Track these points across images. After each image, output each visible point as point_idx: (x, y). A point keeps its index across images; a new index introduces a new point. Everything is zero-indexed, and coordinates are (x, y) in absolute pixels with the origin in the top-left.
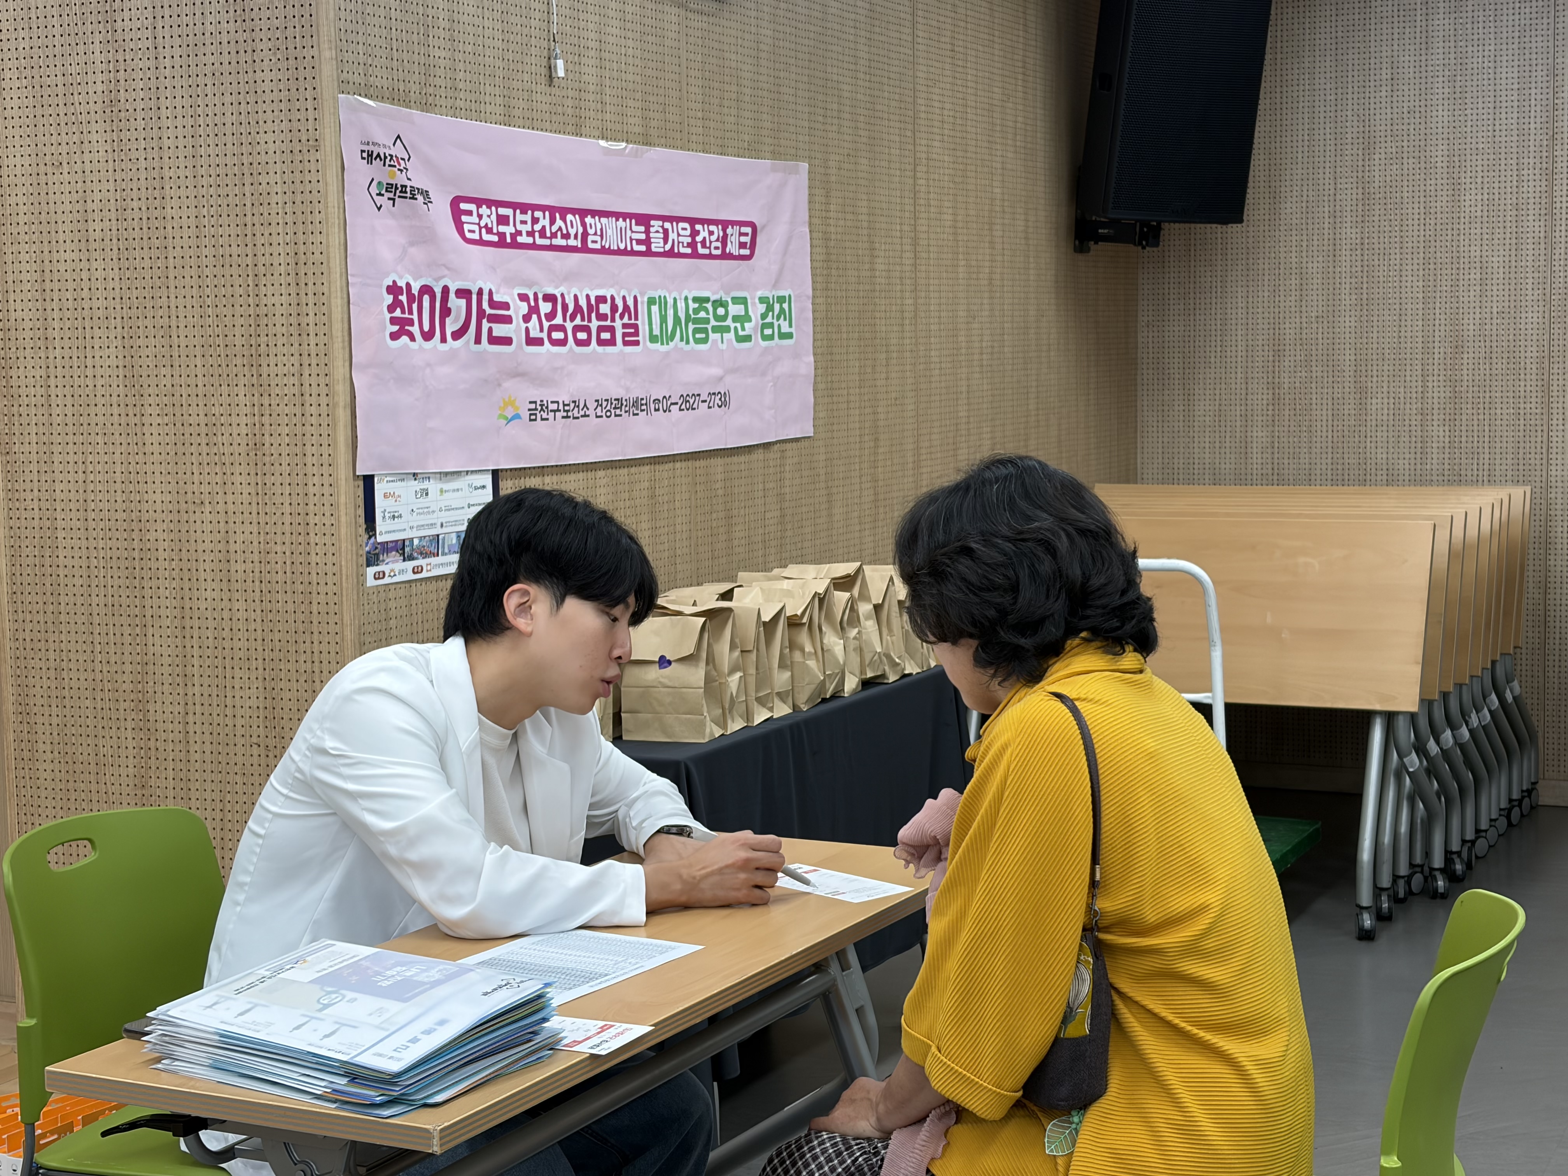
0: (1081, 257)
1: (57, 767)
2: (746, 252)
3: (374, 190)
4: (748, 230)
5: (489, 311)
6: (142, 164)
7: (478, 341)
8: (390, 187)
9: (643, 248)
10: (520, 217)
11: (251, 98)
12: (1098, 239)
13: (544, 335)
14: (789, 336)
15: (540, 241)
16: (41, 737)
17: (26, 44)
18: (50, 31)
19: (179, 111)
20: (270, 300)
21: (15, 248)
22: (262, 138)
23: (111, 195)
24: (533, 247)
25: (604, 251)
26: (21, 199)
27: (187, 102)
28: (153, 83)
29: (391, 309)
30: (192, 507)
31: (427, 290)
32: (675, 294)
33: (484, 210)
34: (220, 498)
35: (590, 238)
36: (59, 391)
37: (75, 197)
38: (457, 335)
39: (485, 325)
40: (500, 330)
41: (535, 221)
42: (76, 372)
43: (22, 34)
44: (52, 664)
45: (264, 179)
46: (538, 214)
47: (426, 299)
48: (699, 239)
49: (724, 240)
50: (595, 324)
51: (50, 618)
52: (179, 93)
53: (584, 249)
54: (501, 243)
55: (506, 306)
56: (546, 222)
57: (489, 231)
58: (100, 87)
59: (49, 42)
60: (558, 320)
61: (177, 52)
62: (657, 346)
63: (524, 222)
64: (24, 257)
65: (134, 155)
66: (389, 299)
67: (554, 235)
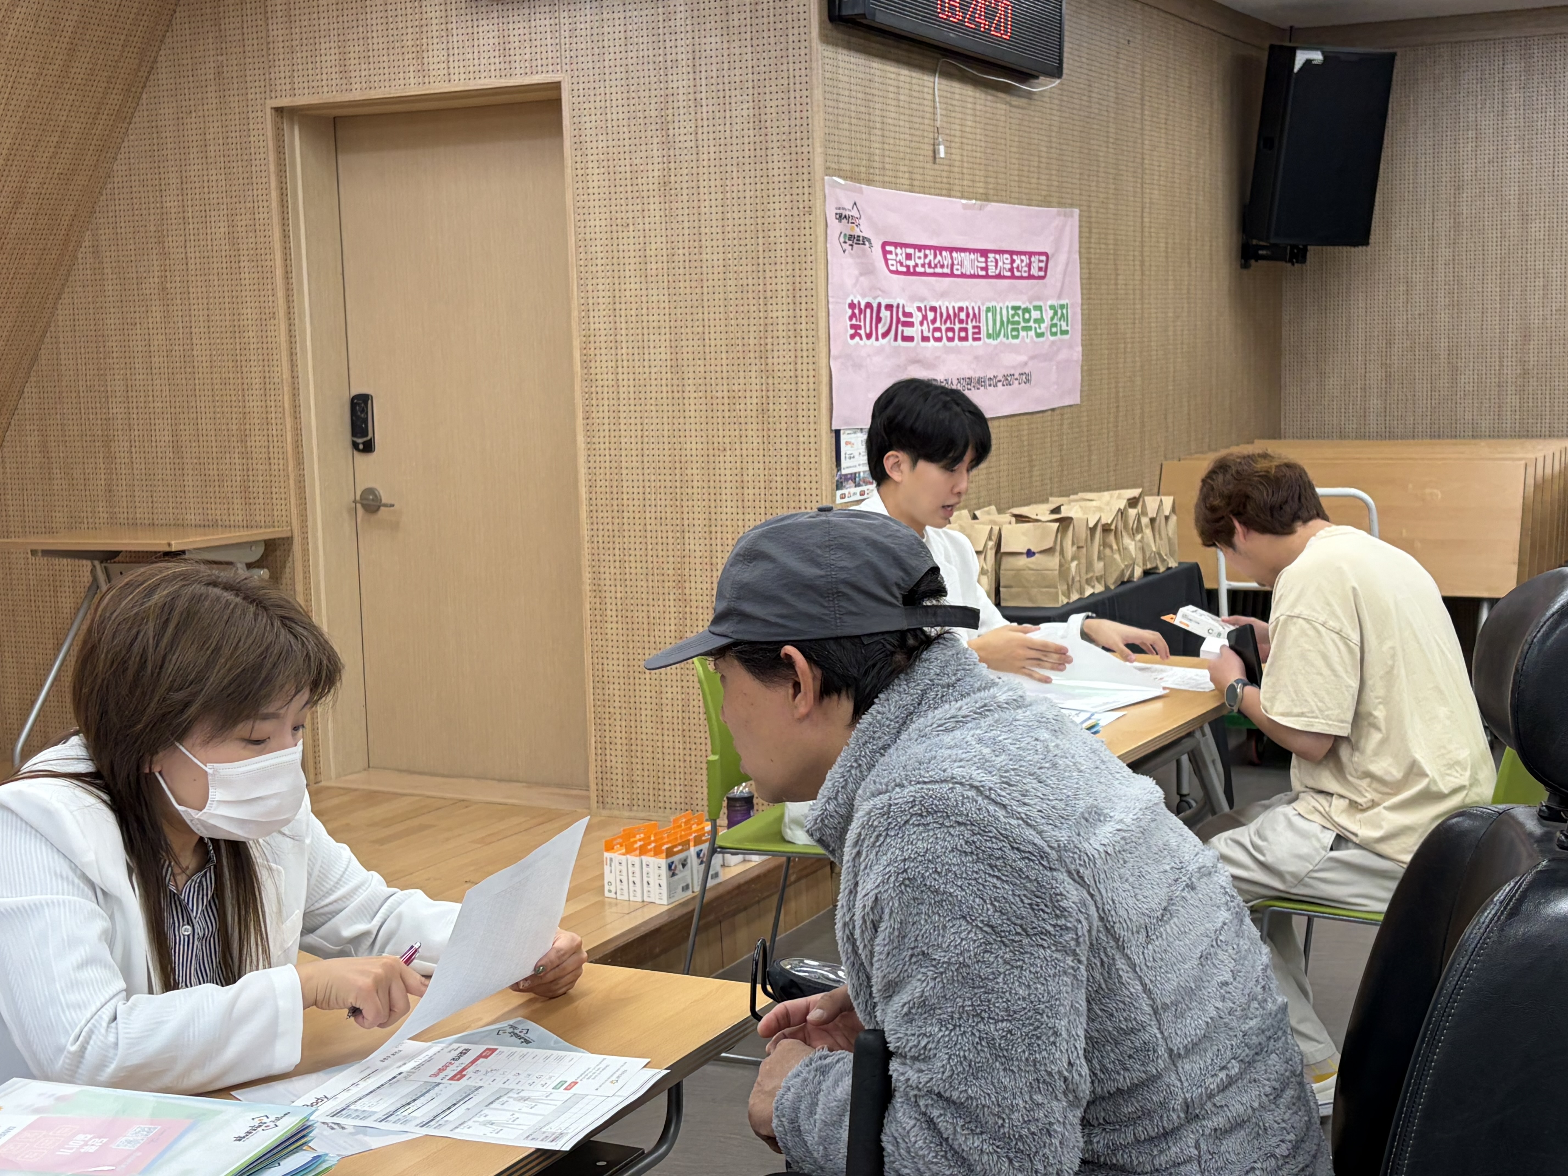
0: (1245, 271)
1: (620, 626)
2: (1042, 274)
3: (842, 240)
4: (1043, 258)
5: (902, 319)
6: (686, 224)
7: (896, 339)
8: (851, 237)
9: (983, 273)
10: (918, 254)
11: (764, 180)
12: (1258, 258)
13: (930, 335)
14: (1065, 332)
15: (929, 271)
16: (609, 607)
17: (604, 144)
18: (621, 136)
19: (713, 189)
20: (775, 314)
21: (595, 281)
22: (771, 206)
23: (664, 246)
24: (924, 274)
25: (963, 276)
26: (599, 249)
27: (718, 183)
28: (695, 171)
29: (851, 319)
30: (717, 452)
31: (869, 305)
32: (1001, 305)
33: (899, 250)
34: (737, 446)
35: (955, 267)
36: (625, 376)
37: (637, 247)
38: (885, 335)
39: (900, 328)
40: (908, 331)
41: (926, 256)
42: (637, 364)
43: (601, 138)
44: (617, 558)
45: (772, 234)
46: (927, 252)
47: (868, 311)
48: (1015, 265)
49: (1029, 266)
50: (957, 326)
51: (616, 527)
52: (713, 177)
53: (952, 275)
54: (908, 273)
55: (910, 315)
56: (931, 257)
57: (901, 264)
58: (656, 174)
59: (621, 143)
60: (938, 324)
61: (712, 149)
62: (990, 341)
63: (919, 258)
64: (600, 287)
65: (680, 218)
66: (850, 312)
67: (936, 266)
